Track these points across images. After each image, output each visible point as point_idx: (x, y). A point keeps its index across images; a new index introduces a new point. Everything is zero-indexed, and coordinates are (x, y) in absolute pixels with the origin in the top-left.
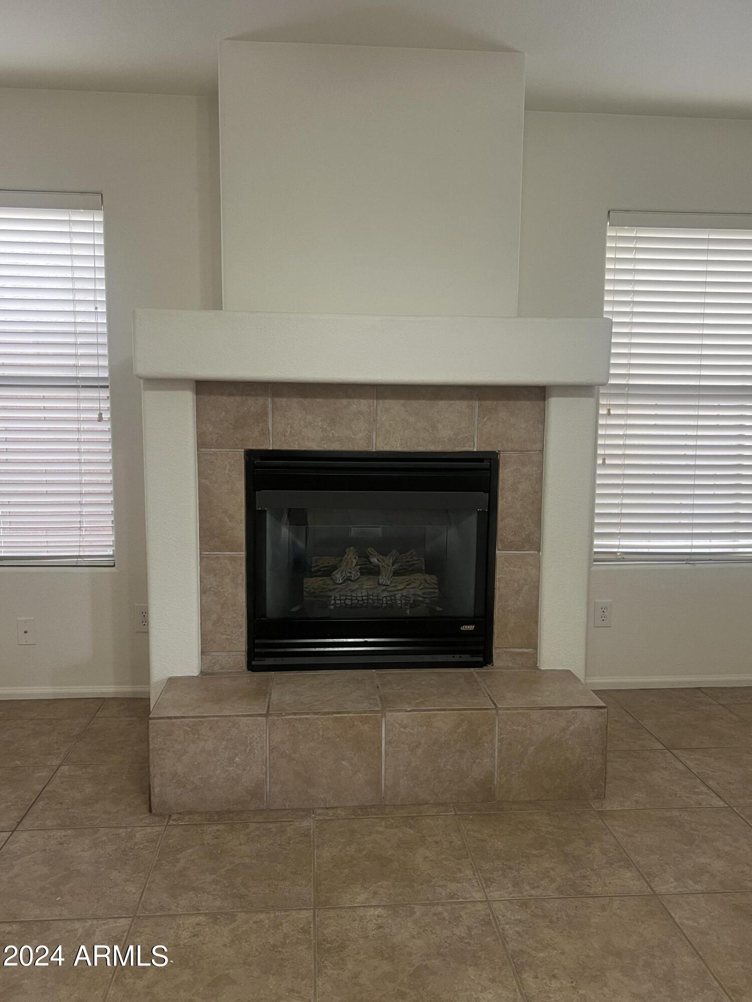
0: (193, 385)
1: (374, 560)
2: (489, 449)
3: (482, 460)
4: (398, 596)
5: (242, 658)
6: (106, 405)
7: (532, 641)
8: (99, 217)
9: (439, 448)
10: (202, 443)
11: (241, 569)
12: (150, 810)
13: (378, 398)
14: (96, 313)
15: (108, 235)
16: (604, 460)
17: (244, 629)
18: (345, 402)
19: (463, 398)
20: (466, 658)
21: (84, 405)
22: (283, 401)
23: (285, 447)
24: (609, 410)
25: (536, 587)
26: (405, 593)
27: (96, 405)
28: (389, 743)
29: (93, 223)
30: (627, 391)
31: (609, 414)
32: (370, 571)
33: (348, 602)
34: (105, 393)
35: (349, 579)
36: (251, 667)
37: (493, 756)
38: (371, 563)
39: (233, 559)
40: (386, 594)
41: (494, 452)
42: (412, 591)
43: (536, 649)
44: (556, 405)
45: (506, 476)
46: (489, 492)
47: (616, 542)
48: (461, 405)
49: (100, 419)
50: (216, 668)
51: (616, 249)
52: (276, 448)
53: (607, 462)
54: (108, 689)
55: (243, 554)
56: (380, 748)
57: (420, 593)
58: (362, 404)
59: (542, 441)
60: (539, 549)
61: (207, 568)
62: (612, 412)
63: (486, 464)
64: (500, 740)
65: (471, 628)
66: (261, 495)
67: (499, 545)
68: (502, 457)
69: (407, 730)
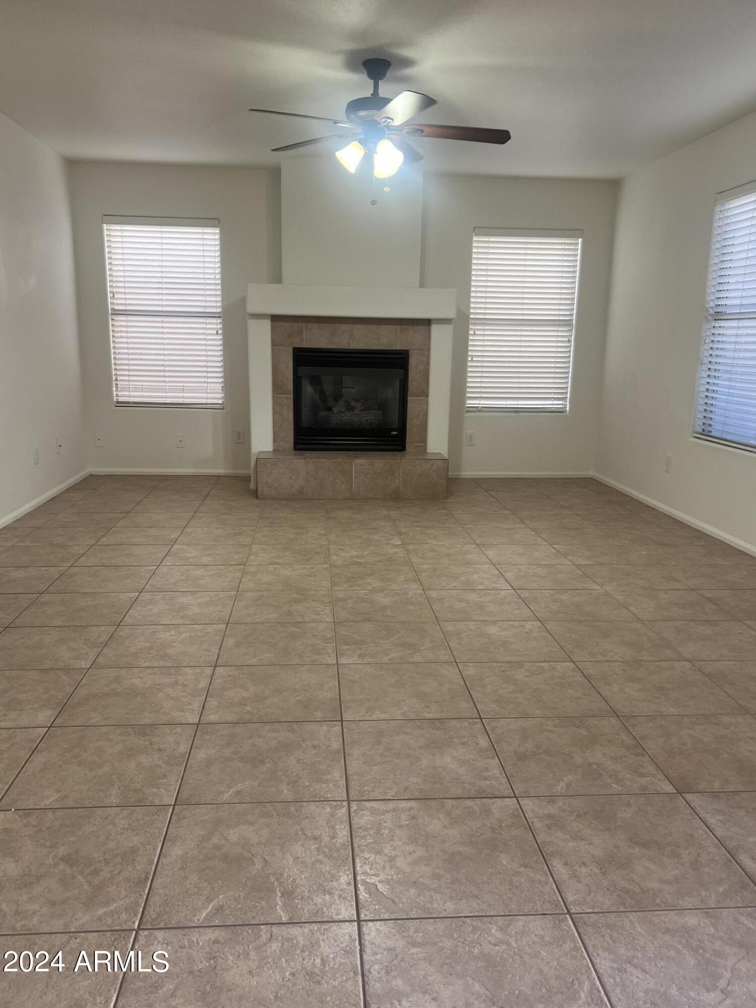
0: (270, 317)
1: (352, 404)
2: (404, 349)
3: (401, 354)
4: (363, 420)
5: (292, 445)
6: (220, 326)
7: (424, 440)
8: (217, 231)
9: (381, 348)
10: (274, 344)
11: (291, 403)
12: (257, 498)
13: (353, 324)
14: (215, 279)
15: (222, 239)
16: (472, 358)
17: (292, 431)
18: (338, 325)
19: (392, 324)
20: (394, 447)
21: (209, 326)
22: (310, 325)
23: (311, 346)
24: (474, 332)
25: (426, 415)
26: (366, 418)
27: (215, 326)
28: (356, 472)
29: (215, 233)
30: (484, 322)
31: (475, 334)
32: (350, 408)
33: (340, 422)
34: (219, 320)
35: (340, 411)
36: (295, 449)
37: (399, 480)
38: (351, 406)
39: (287, 398)
40: (357, 419)
41: (406, 350)
42: (370, 418)
43: (426, 444)
44: (435, 328)
45: (413, 361)
46: (404, 369)
47: (478, 402)
48: (391, 328)
49: (217, 333)
50: (280, 448)
51: (478, 247)
52: (307, 346)
53: (474, 359)
54: (221, 471)
55: (292, 396)
56: (352, 474)
57: (373, 418)
58: (346, 327)
59: (429, 345)
60: (427, 396)
61: (276, 402)
62: (476, 333)
63: (403, 356)
64: (403, 473)
65: (395, 433)
66: (300, 368)
67: (409, 394)
68: (410, 352)
69: (364, 467)
